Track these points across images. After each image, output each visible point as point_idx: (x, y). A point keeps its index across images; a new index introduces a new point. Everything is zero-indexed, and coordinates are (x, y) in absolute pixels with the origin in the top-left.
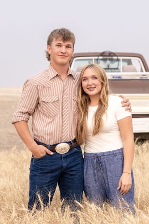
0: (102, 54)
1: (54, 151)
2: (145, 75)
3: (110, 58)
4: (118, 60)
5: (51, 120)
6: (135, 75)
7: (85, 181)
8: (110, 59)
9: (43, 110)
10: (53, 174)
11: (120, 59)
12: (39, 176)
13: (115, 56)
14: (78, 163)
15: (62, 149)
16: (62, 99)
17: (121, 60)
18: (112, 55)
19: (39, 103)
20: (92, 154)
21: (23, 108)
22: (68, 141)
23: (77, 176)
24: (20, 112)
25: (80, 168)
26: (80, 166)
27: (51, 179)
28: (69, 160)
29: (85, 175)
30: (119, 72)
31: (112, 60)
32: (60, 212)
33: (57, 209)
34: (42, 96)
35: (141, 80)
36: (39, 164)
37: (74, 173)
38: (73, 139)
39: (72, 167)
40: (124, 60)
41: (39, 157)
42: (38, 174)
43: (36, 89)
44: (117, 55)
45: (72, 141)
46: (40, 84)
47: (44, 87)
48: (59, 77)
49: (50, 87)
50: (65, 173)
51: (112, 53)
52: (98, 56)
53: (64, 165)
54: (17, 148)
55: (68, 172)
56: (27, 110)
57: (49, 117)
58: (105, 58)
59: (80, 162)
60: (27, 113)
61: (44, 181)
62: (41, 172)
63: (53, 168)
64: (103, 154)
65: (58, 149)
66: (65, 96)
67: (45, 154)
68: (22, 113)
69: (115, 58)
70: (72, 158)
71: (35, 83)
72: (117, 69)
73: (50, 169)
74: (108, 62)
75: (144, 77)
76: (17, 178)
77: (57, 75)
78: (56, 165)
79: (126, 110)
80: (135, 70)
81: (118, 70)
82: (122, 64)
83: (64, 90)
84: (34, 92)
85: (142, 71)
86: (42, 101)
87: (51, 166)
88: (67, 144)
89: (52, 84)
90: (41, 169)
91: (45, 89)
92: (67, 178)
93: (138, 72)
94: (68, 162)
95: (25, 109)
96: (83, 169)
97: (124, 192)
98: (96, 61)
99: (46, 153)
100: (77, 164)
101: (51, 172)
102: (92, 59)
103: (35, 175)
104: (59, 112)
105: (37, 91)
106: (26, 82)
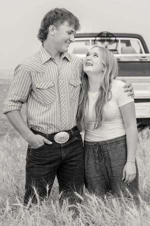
0: (100, 35)
1: (53, 141)
2: (145, 57)
3: (108, 38)
4: (116, 41)
5: (48, 109)
6: (134, 57)
7: (86, 171)
8: (108, 41)
9: (37, 97)
10: (51, 166)
11: (118, 40)
12: (37, 168)
13: (113, 37)
14: (78, 152)
15: (61, 138)
16: (58, 84)
17: (120, 41)
18: (110, 35)
19: (32, 90)
20: (93, 142)
21: (15, 97)
22: (68, 129)
23: (77, 167)
24: (12, 101)
25: (80, 158)
26: (80, 156)
27: (50, 171)
28: (68, 150)
29: (85, 165)
30: (118, 53)
31: (110, 41)
32: (58, 206)
33: (54, 202)
34: (36, 82)
35: (141, 62)
36: (37, 155)
37: (74, 163)
38: (72, 127)
39: (72, 157)
40: (122, 41)
41: (37, 148)
42: (36, 166)
43: (28, 75)
44: (115, 36)
45: (72, 129)
46: (33, 70)
47: (37, 72)
48: (52, 60)
49: (44, 73)
50: (65, 164)
51: (110, 34)
52: (96, 37)
53: (64, 155)
54: (10, 135)
55: (68, 162)
56: (19, 98)
57: (45, 105)
58: (103, 38)
59: (81, 151)
60: (19, 101)
61: (42, 173)
62: (39, 163)
63: (52, 158)
64: (105, 143)
65: (57, 138)
66: (60, 80)
67: (43, 144)
68: (14, 101)
69: (113, 39)
70: (72, 147)
71: (27, 69)
72: (116, 50)
73: (48, 160)
74: (106, 43)
75: (144, 60)
76: (10, 168)
77: (51, 59)
78: (54, 155)
79: (129, 96)
80: (134, 52)
81: (116, 52)
82: (121, 46)
83: (59, 75)
84: (27, 78)
85: (141, 52)
86: (36, 88)
87: (49, 156)
88: (66, 133)
89: (46, 68)
90: (39, 160)
91: (39, 74)
92: (66, 169)
93: (137, 53)
94: (68, 152)
95: (17, 97)
96: (84, 159)
97: (128, 182)
98: (93, 42)
99: (45, 143)
100: (78, 154)
101: (50, 163)
102: (89, 40)
103: (32, 167)
104: (56, 99)
105: (30, 77)
106: (17, 68)
